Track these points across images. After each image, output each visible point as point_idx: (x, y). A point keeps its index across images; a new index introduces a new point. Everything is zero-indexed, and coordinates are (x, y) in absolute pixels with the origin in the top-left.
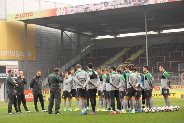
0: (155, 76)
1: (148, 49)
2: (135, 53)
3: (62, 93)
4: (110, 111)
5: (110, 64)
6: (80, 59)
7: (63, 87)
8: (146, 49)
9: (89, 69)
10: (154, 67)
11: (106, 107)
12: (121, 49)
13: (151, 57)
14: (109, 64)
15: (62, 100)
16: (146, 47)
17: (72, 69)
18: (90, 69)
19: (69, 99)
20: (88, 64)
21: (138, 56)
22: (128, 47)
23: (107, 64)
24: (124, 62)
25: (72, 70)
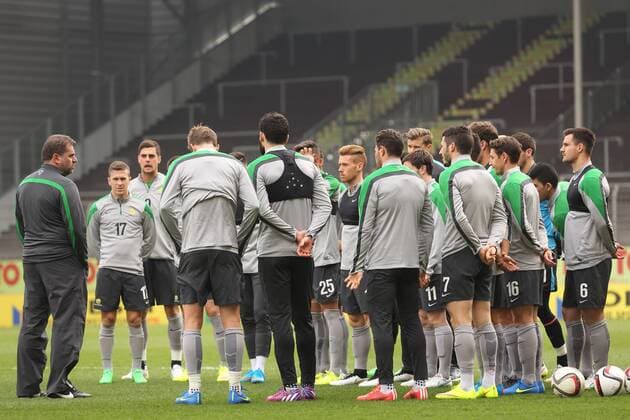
0: (619, 194)
1: (585, 37)
2: (509, 58)
3: (91, 279)
4: (365, 383)
5: (368, 119)
6: (197, 89)
7: (98, 248)
8: (571, 36)
9: (265, 144)
10: (619, 140)
11: (342, 362)
12: (433, 34)
13: (600, 84)
14: (363, 123)
15: (94, 319)
16: (571, 29)
17: (148, 146)
18: (270, 148)
19: (134, 315)
20: (263, 119)
21: (529, 77)
22: (472, 24)
23: (349, 118)
24: (448, 108)
25: (145, 151)
